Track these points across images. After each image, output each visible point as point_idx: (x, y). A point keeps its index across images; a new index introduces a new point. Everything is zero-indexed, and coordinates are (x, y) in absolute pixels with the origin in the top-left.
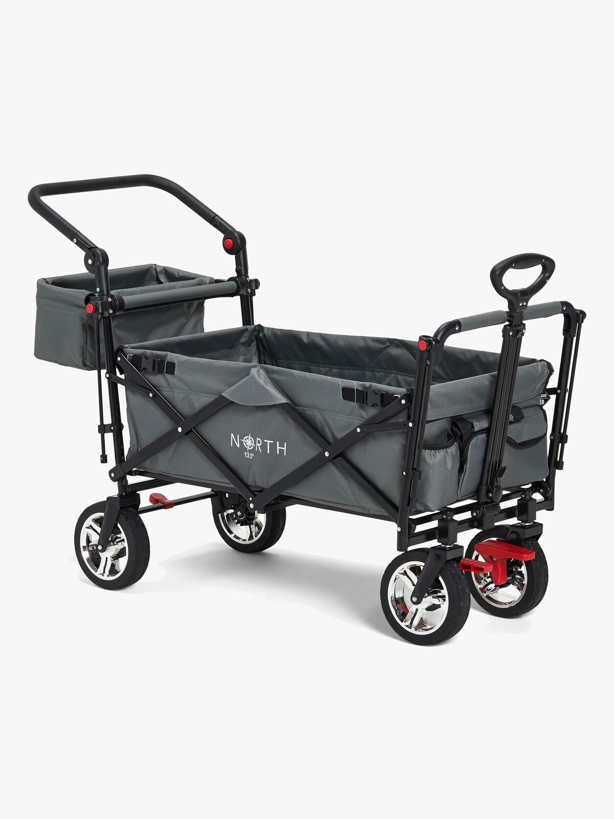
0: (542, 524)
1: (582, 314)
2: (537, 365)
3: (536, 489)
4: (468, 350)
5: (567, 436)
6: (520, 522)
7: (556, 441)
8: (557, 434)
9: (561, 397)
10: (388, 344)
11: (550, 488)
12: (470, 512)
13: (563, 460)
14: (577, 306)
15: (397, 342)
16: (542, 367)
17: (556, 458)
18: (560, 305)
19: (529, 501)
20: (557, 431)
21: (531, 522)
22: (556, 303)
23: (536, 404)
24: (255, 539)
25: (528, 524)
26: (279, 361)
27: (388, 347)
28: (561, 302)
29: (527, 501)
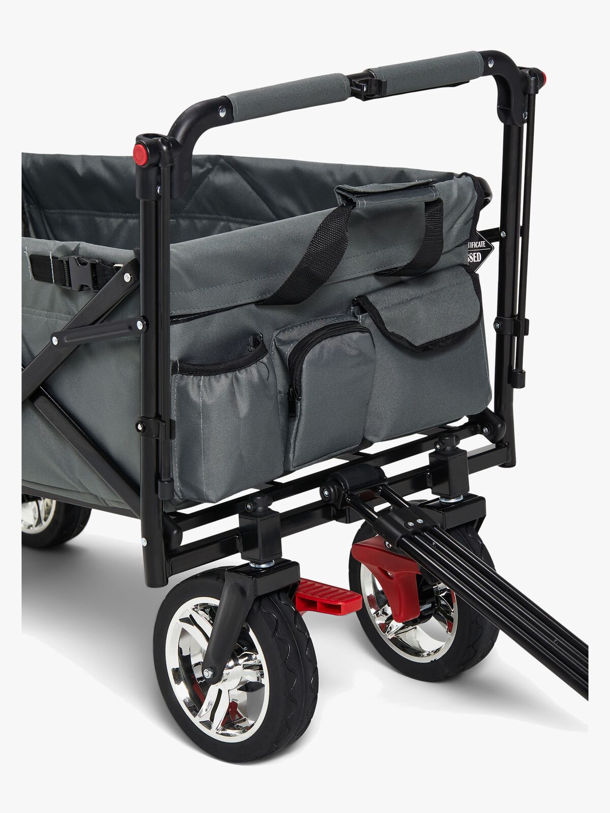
0: (482, 499)
1: (535, 75)
2: (451, 185)
3: (476, 427)
4: (338, 165)
5: (527, 321)
6: (439, 497)
7: (508, 332)
8: (507, 319)
9: (510, 244)
10: (209, 166)
11: (503, 425)
12: (318, 489)
13: (524, 368)
14: (521, 61)
15: (222, 160)
16: (460, 189)
17: (511, 366)
18: (480, 59)
19: (452, 455)
20: (507, 313)
21: (459, 496)
22: (470, 56)
23: (458, 262)
24: (45, 524)
25: (453, 501)
26: (47, 211)
27: (209, 171)
28: (480, 52)
29: (446, 456)
